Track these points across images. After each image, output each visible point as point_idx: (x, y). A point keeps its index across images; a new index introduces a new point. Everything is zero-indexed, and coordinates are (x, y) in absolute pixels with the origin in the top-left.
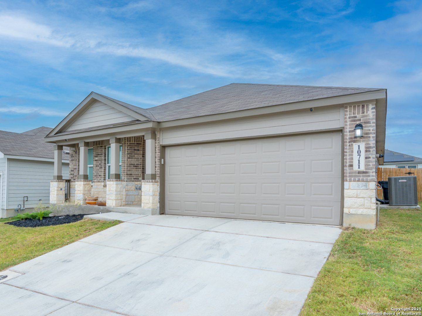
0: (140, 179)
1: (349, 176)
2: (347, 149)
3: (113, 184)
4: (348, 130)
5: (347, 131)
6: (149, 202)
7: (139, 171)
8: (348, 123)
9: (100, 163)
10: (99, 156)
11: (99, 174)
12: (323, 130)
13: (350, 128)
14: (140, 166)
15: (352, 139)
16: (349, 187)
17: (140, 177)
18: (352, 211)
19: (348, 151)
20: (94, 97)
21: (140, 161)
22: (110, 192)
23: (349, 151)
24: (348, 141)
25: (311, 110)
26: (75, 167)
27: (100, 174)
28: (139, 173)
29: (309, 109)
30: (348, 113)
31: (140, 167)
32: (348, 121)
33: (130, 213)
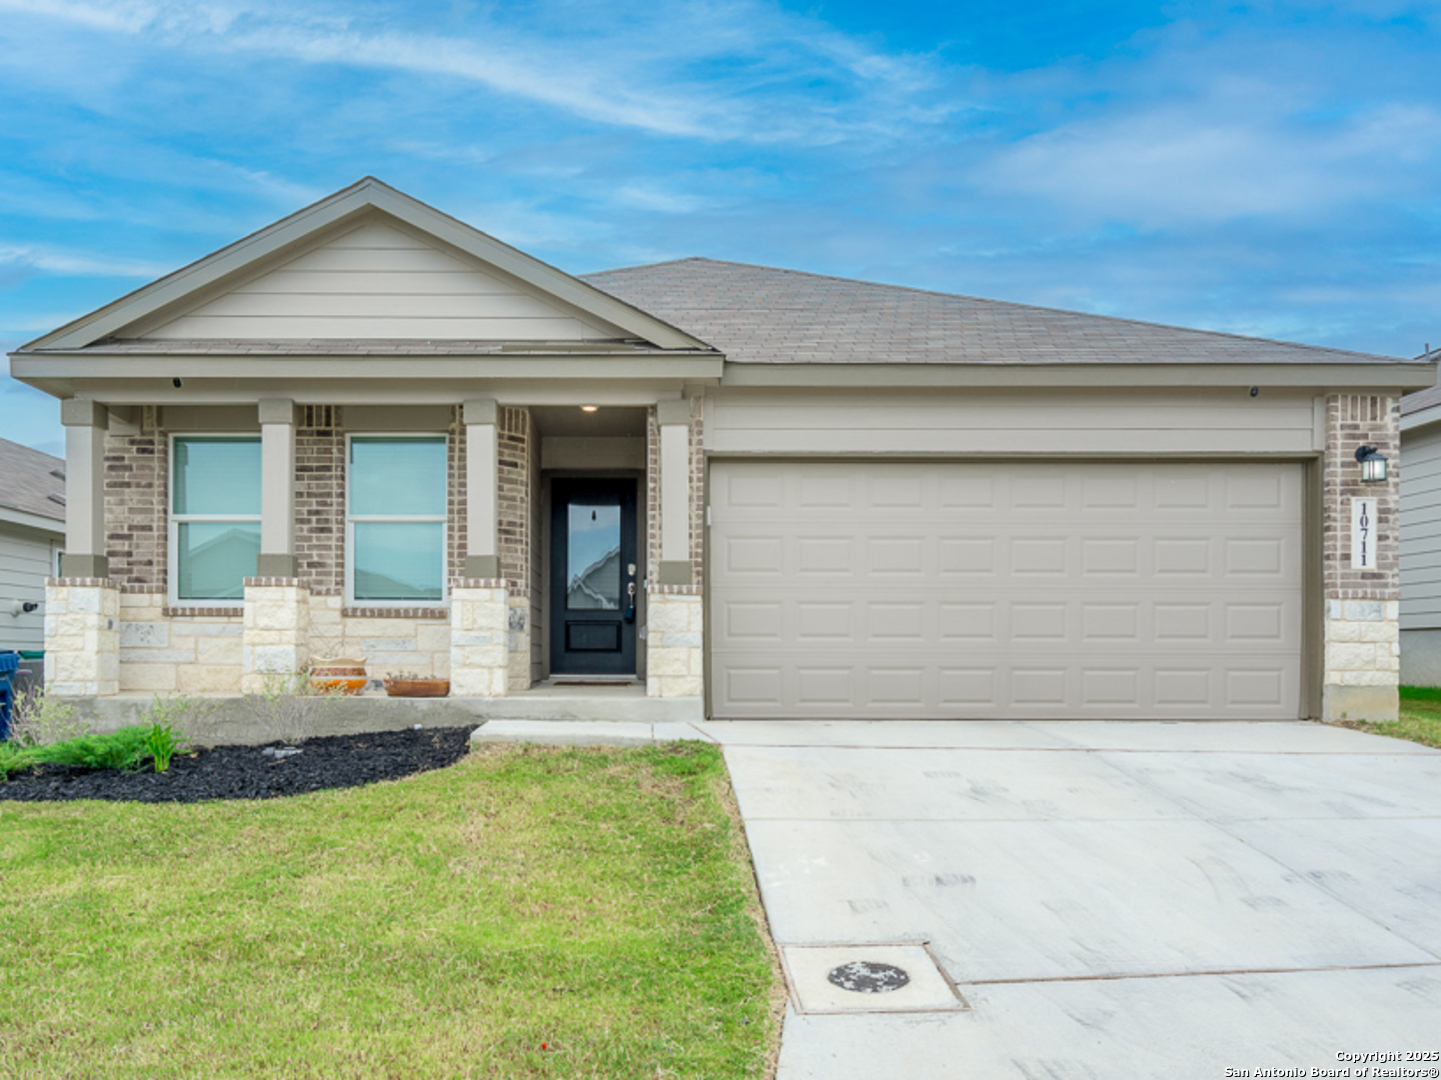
0: (519, 584)
1: (1342, 583)
2: (1335, 511)
3: (491, 600)
4: (1339, 460)
5: (1335, 463)
6: (685, 673)
7: (516, 551)
8: (1339, 442)
9: (315, 507)
10: (306, 474)
11: (310, 556)
12: (1273, 453)
13: (1344, 455)
14: (518, 529)
15: (1348, 485)
16: (1343, 613)
17: (520, 577)
18: (1349, 678)
19: (1338, 516)
20: (373, 203)
21: (519, 513)
22: (472, 634)
23: (1342, 518)
24: (1339, 489)
25: (1254, 392)
26: (139, 519)
27: (316, 559)
28: (518, 558)
29: (1250, 390)
30: (1339, 414)
31: (518, 537)
32: (1339, 436)
33: (594, 720)
